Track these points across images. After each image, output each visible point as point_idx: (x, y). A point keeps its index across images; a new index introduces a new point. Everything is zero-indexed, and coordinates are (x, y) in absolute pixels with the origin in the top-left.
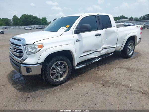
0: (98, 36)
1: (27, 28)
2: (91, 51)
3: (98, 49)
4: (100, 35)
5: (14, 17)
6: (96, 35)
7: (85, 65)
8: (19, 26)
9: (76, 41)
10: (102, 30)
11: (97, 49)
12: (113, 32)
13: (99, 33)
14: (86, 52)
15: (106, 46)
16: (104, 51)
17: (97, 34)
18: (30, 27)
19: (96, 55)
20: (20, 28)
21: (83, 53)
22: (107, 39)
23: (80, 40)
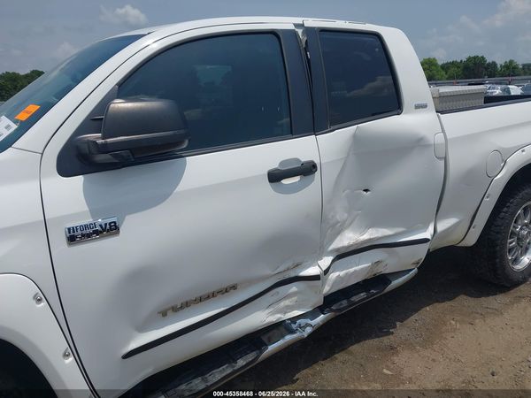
0: (296, 179)
2: (234, 287)
3: (297, 266)
4: (308, 169)
6: (275, 177)
9: (72, 239)
10: (324, 138)
11: (289, 264)
12: (413, 145)
13: (304, 159)
14: (186, 305)
16: (352, 270)
17: (282, 163)
19: (287, 302)
21: (164, 314)
22: (366, 190)
23: (115, 225)
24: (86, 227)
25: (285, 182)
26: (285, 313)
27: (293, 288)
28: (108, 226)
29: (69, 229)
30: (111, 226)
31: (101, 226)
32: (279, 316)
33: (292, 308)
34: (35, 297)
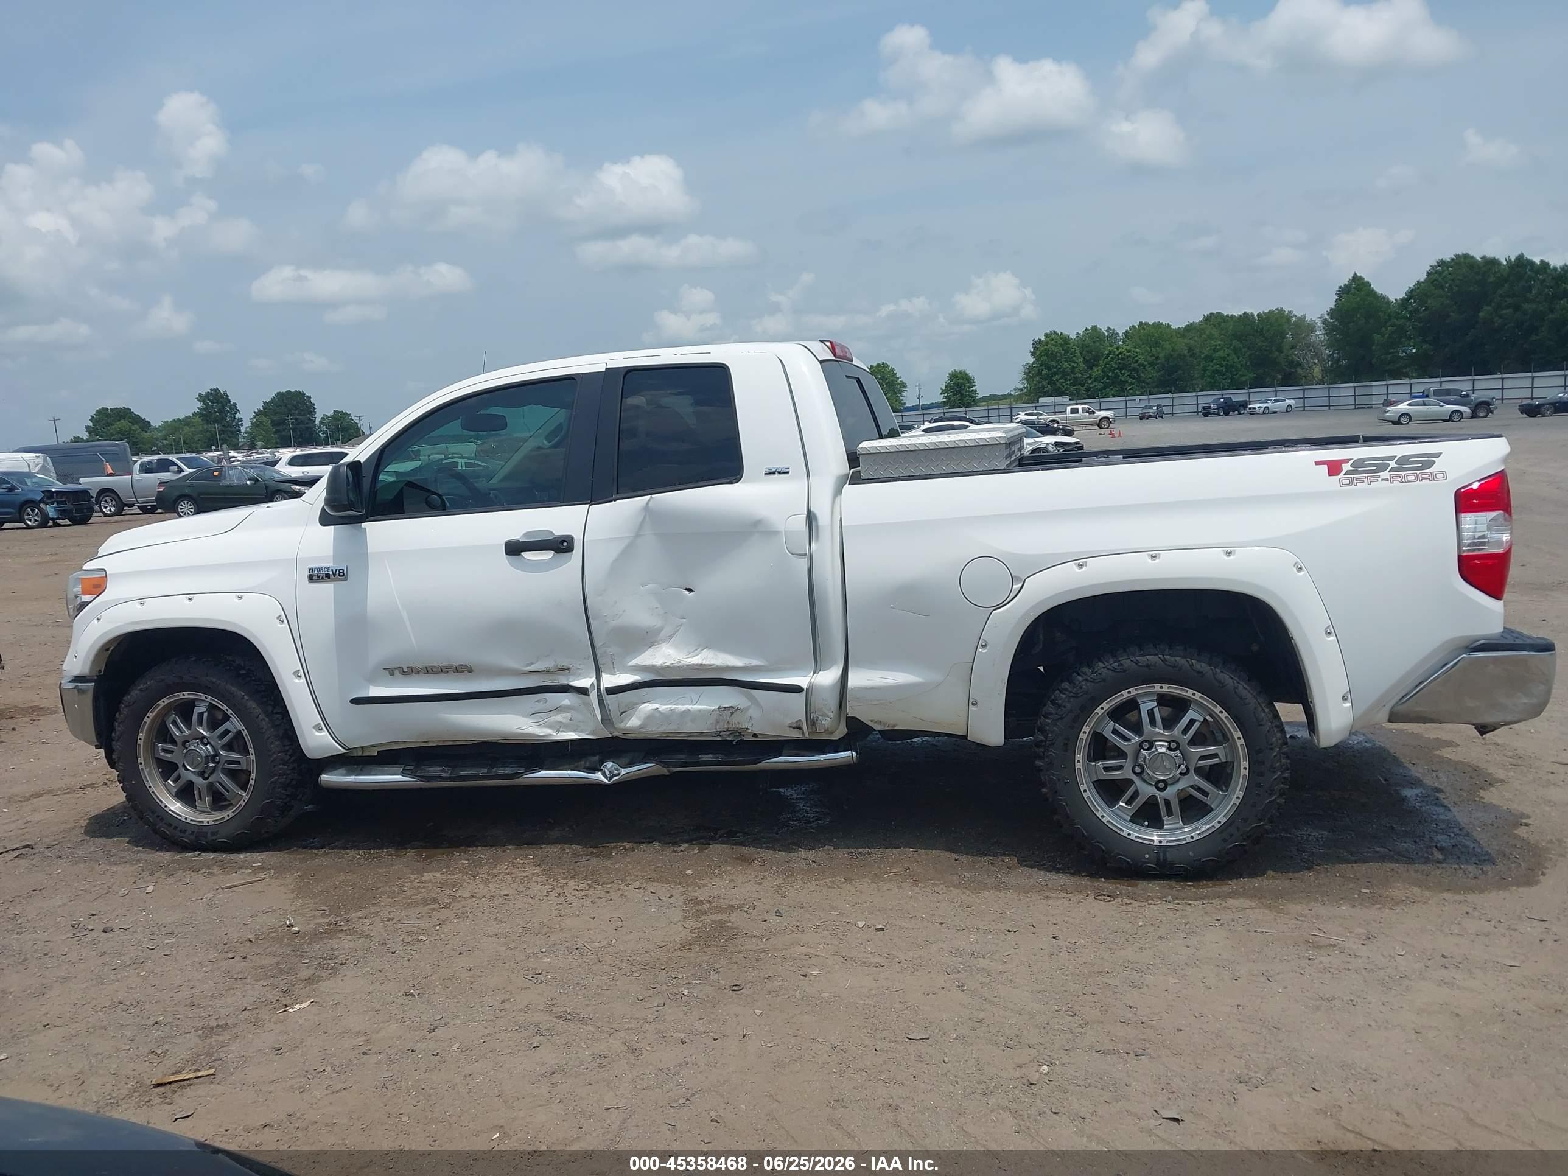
0: (547, 555)
1: (1403, 407)
2: (470, 670)
3: (562, 670)
4: (562, 546)
5: (1344, 292)
6: (514, 549)
7: (429, 779)
8: (1363, 387)
9: (311, 578)
12: (746, 530)
14: (411, 672)
15: (696, 660)
17: (526, 534)
18: (1448, 392)
19: (560, 717)
20: (1369, 407)
22: (690, 590)
23: (343, 573)
24: (322, 569)
25: (528, 555)
26: (559, 731)
27: (565, 699)
28: (337, 572)
29: (310, 569)
30: (340, 573)
31: (332, 570)
32: (549, 731)
33: (567, 728)
34: (279, 617)
